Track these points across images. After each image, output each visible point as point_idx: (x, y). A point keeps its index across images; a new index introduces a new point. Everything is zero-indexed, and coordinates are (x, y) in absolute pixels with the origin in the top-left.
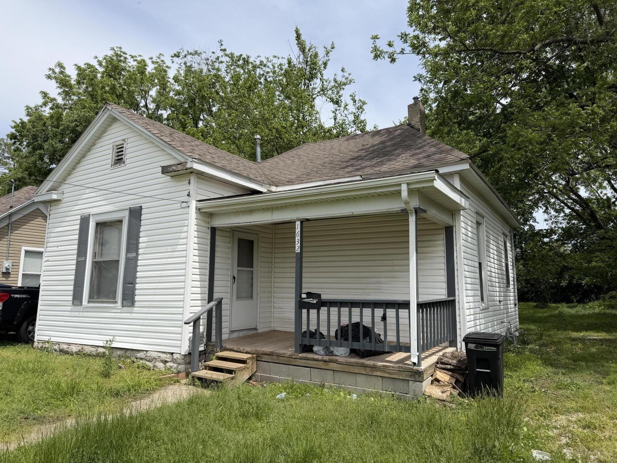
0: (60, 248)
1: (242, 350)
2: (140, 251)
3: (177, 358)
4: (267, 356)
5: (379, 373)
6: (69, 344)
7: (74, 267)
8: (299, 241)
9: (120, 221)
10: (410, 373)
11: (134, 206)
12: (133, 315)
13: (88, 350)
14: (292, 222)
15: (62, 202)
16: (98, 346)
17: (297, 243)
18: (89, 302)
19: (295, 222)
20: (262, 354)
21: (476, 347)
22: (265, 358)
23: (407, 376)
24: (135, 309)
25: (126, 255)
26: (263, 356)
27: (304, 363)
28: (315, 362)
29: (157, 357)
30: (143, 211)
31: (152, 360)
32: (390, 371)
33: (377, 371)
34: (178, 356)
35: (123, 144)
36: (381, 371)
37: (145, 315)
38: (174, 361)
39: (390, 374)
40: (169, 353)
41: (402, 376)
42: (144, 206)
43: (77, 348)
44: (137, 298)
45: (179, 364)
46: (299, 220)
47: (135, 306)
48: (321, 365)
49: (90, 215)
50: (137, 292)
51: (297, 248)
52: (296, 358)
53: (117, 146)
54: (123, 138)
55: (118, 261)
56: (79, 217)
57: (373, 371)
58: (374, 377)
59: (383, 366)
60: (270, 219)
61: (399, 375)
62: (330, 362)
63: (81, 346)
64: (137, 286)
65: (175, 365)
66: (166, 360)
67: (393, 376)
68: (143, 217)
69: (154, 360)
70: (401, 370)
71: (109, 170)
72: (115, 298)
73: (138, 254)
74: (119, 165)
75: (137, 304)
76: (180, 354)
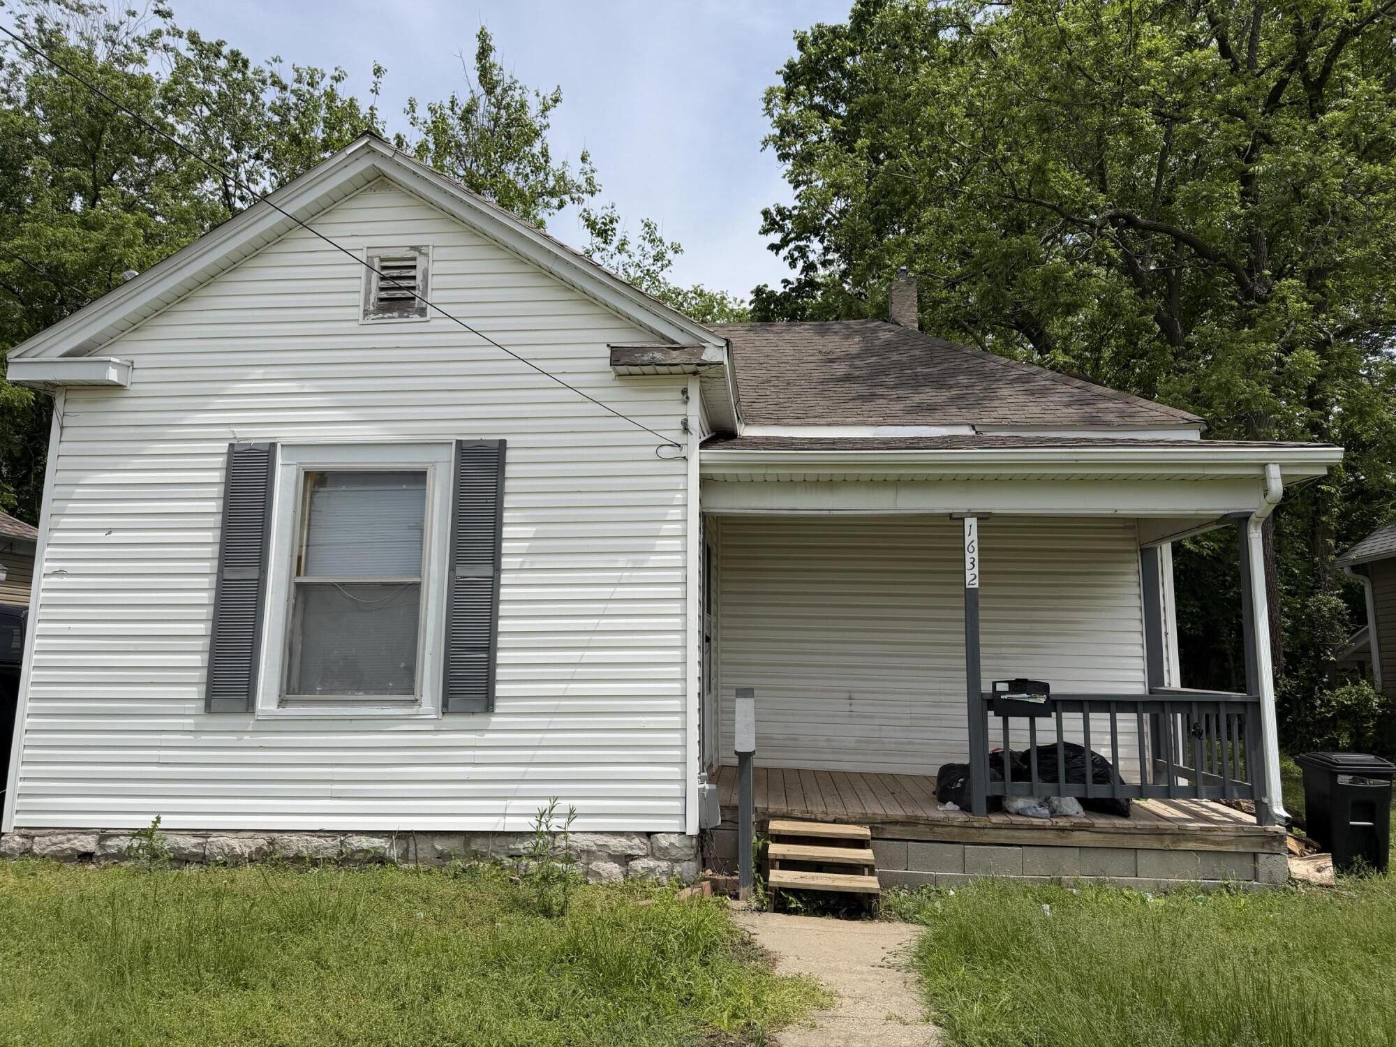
0: (116, 537)
1: (819, 816)
2: (506, 562)
3: (671, 844)
4: (898, 828)
5: (1192, 845)
6: (205, 833)
7: (207, 597)
8: (976, 563)
9: (418, 478)
10: (1260, 839)
11: (478, 438)
12: (488, 736)
13: (298, 845)
14: (956, 520)
15: (127, 394)
16: (344, 833)
17: (968, 566)
18: (282, 702)
19: (963, 519)
20: (883, 823)
21: (1353, 781)
22: (895, 832)
23: (1253, 845)
24: (494, 719)
25: (452, 569)
26: (887, 827)
27: (1008, 838)
28: (1036, 834)
29: (594, 848)
30: (510, 455)
31: (579, 857)
32: (1217, 839)
33: (1188, 840)
34: (674, 839)
35: (414, 259)
36: (1197, 839)
37: (538, 736)
38: (656, 853)
39: (1218, 843)
40: (639, 834)
41: (1243, 846)
42: (511, 441)
43: (249, 842)
44: (500, 689)
45: (677, 861)
46: (972, 515)
47: (497, 711)
48: (1050, 837)
49: (274, 445)
50: (500, 673)
51: (969, 577)
52: (983, 828)
53: (382, 260)
54: (416, 241)
55: (416, 587)
56: (224, 447)
57: (1179, 841)
58: (1182, 853)
59: (1202, 829)
60: (893, 506)
61: (1237, 845)
62: (1072, 830)
63: (265, 835)
64: (502, 657)
65: (664, 865)
66: (629, 852)
67: (1223, 848)
68: (510, 470)
69: (584, 856)
70: (1242, 834)
71: (354, 324)
72: (411, 691)
73: (497, 569)
74: (399, 317)
75: (500, 706)
76: (684, 833)
